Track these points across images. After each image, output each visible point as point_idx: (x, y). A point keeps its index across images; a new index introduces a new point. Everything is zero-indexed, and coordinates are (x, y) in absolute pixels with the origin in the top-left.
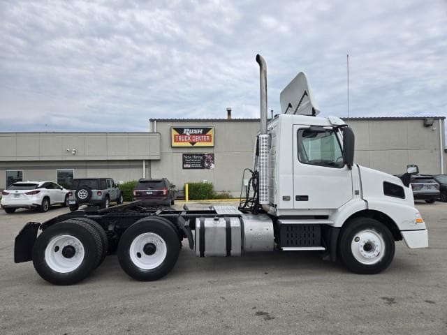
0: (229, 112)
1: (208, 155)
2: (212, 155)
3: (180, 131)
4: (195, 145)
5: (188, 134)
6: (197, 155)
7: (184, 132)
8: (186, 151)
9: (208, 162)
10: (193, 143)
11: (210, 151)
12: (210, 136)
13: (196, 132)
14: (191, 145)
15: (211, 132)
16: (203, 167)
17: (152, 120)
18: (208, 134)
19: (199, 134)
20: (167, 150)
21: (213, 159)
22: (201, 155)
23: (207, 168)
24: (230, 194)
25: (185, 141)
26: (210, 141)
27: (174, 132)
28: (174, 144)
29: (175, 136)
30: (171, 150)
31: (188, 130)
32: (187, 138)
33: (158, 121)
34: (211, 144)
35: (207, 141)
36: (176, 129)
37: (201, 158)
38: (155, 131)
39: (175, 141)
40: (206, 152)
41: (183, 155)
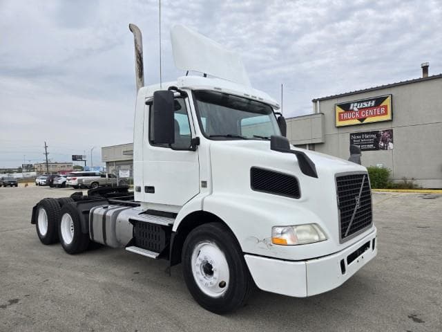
0: (425, 69)
1: (384, 132)
2: (390, 132)
3: (346, 107)
4: (365, 122)
5: (356, 109)
6: (368, 133)
7: (351, 108)
8: (354, 130)
9: (385, 141)
10: (362, 120)
11: (387, 127)
12: (386, 107)
13: (366, 105)
14: (359, 122)
15: (387, 102)
16: (377, 148)
17: (315, 101)
18: (381, 105)
19: (371, 107)
20: (332, 131)
21: (391, 137)
22: (373, 133)
23: (383, 148)
24: (414, 183)
25: (352, 118)
26: (386, 113)
27: (339, 110)
28: (339, 124)
29: (340, 113)
30: (336, 131)
31: (356, 104)
32: (355, 115)
33: (321, 100)
34: (388, 117)
35: (381, 115)
36: (341, 106)
37: (374, 136)
38: (318, 112)
39: (340, 120)
40: (380, 128)
41: (351, 134)
